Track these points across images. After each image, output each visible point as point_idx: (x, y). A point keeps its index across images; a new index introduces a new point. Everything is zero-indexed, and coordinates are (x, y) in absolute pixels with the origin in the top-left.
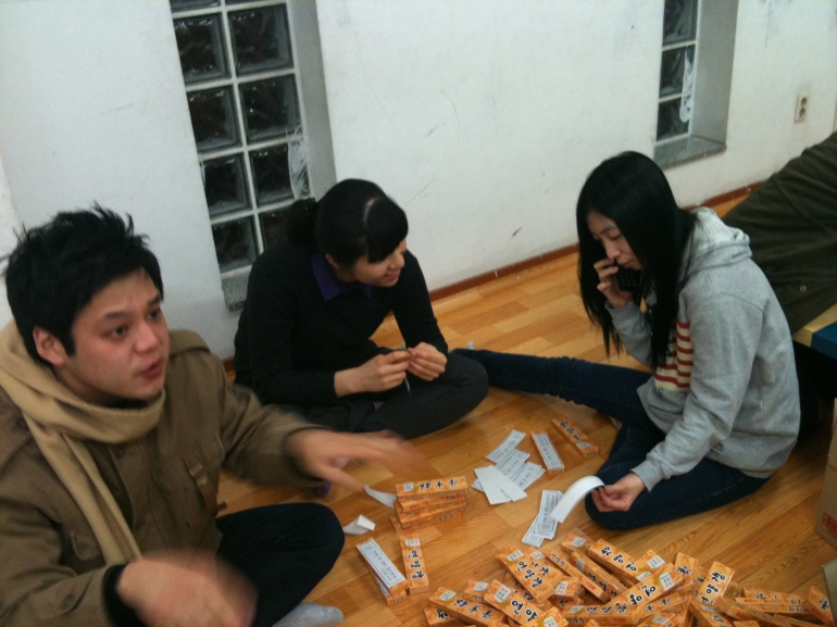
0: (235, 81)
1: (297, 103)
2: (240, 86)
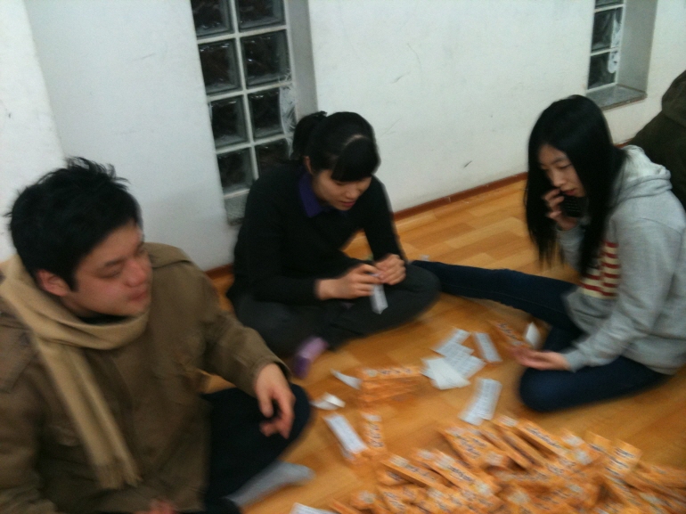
0: (237, 35)
1: (287, 54)
2: (242, 39)
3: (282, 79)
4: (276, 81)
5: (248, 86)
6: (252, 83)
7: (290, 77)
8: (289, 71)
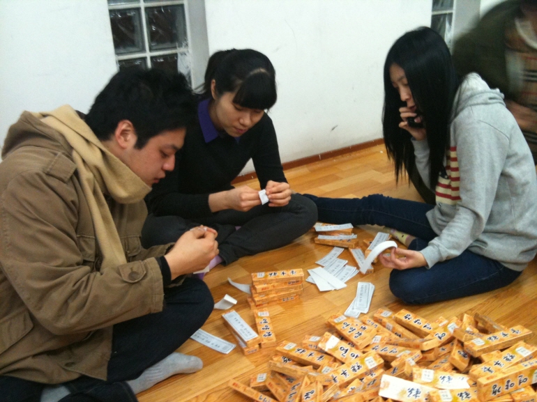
1: (185, 25)
2: (146, 9)
3: (180, 46)
4: (175, 48)
5: (151, 50)
6: (154, 48)
7: (187, 45)
8: (186, 40)
